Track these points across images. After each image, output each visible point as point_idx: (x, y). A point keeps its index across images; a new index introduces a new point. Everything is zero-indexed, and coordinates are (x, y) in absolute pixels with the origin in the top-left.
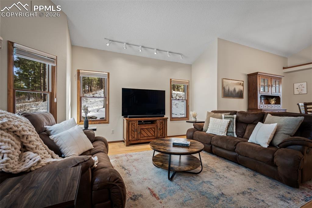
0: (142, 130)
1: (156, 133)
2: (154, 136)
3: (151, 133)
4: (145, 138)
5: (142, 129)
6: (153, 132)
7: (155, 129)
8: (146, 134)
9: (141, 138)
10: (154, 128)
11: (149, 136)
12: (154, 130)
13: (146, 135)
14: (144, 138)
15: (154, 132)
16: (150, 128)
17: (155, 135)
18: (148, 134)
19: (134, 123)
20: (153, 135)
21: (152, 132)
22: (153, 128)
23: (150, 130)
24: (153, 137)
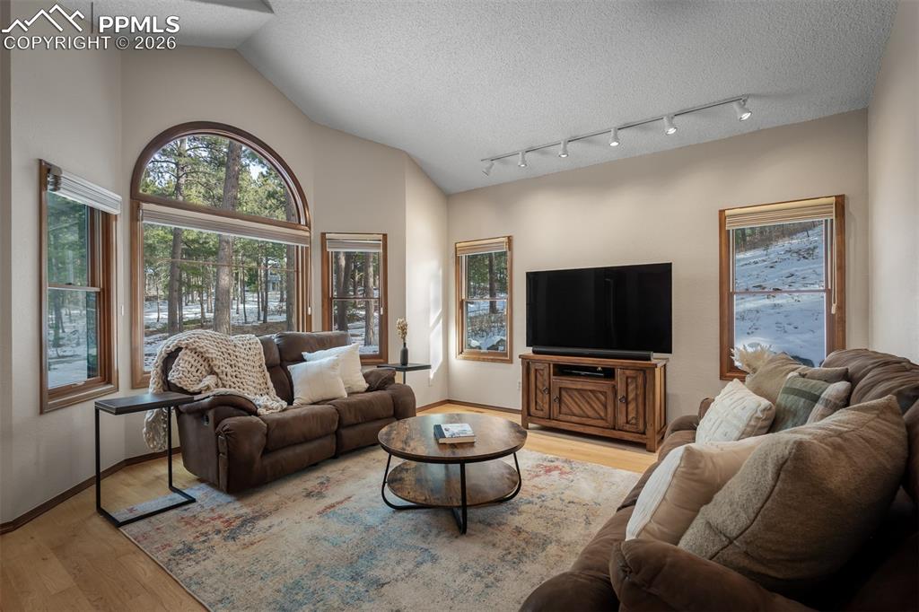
0: (563, 393)
1: (610, 410)
2: (606, 420)
3: (594, 409)
4: (575, 419)
5: (567, 389)
6: (600, 406)
7: (606, 398)
8: (576, 407)
9: (561, 417)
10: (604, 393)
11: (588, 417)
12: (602, 398)
13: (576, 410)
14: (569, 418)
15: (605, 407)
16: (590, 391)
17: (606, 415)
18: (583, 407)
19: (542, 370)
20: (602, 414)
21: (598, 406)
22: (601, 392)
23: (590, 398)
24: (601, 423)
